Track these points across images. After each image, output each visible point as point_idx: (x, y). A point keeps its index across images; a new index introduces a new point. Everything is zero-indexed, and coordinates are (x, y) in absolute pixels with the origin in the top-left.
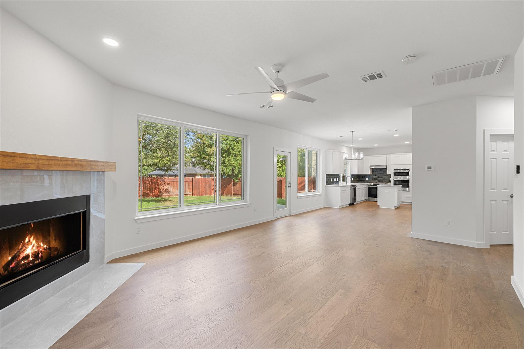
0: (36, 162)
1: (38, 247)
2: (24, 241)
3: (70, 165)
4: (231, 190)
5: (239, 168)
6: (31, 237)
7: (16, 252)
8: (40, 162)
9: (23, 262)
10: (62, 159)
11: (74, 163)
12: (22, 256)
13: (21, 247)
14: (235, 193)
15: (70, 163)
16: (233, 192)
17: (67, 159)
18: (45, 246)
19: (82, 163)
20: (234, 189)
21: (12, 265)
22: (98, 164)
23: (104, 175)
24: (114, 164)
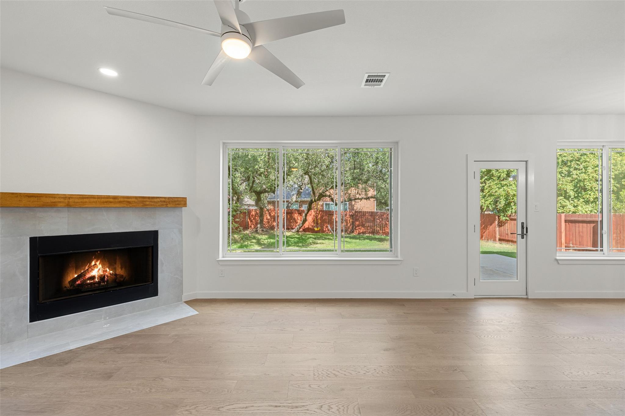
0: (66, 201)
1: (104, 271)
2: (90, 263)
3: (111, 202)
4: (495, 233)
5: (507, 199)
6: (97, 261)
7: (82, 271)
8: (71, 200)
9: (88, 281)
10: (99, 197)
11: (117, 200)
12: (88, 276)
13: (87, 268)
14: (502, 238)
15: (111, 200)
16: (498, 237)
17: (108, 197)
18: (111, 272)
19: (130, 200)
20: (500, 231)
21: (78, 282)
22: (156, 200)
23: (182, 211)
24: (184, 199)
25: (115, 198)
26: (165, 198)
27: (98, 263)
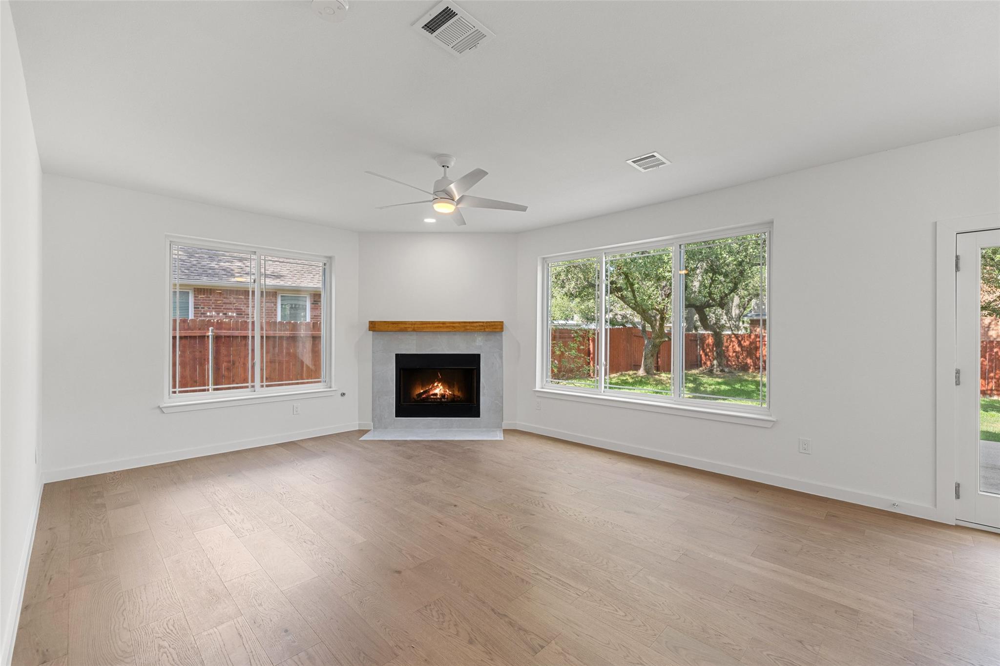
0: (413, 326)
1: (444, 391)
2: (434, 384)
3: (441, 327)
6: (439, 383)
7: (427, 389)
8: (416, 326)
9: (432, 397)
10: (433, 323)
12: (432, 392)
13: (431, 387)
15: (441, 325)
17: (439, 323)
18: (450, 393)
21: (424, 396)
22: (475, 325)
23: (502, 335)
24: (501, 324)
25: (444, 323)
26: (483, 322)
27: (440, 385)
